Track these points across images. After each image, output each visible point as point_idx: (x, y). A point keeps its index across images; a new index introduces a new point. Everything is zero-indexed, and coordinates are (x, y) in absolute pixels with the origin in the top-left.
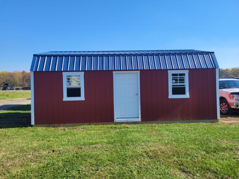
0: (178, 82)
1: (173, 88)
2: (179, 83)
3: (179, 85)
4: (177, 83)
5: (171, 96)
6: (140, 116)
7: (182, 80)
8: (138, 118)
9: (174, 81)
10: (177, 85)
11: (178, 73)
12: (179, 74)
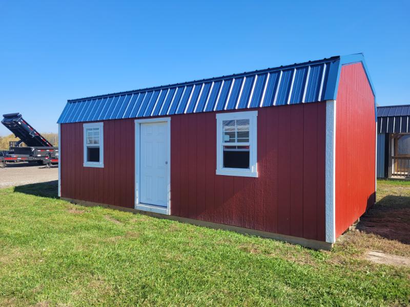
0: (236, 138)
1: (224, 152)
2: (239, 141)
3: (239, 147)
4: (233, 141)
5: (222, 170)
6: (169, 204)
7: (244, 135)
8: (166, 207)
9: (227, 138)
10: (234, 147)
11: (236, 119)
12: (237, 121)
